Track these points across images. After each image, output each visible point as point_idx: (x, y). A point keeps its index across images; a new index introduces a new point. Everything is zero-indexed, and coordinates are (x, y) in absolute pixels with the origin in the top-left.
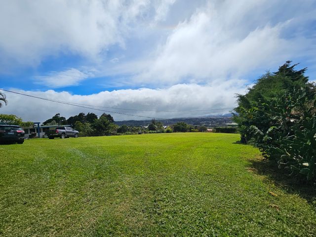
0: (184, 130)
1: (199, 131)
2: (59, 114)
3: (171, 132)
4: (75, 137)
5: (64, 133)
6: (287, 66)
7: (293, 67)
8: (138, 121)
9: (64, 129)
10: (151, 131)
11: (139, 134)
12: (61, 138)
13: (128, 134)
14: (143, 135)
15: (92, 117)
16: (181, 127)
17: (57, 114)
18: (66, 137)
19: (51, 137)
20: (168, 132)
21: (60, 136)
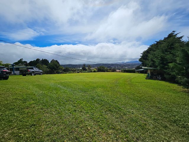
0: (103, 71)
1: (112, 72)
2: (22, 59)
3: (96, 72)
4: (40, 75)
5: (33, 72)
6: (173, 34)
7: (176, 34)
8: (74, 65)
9: (33, 69)
10: (84, 71)
11: (78, 73)
12: (32, 75)
13: (71, 73)
14: (80, 73)
15: (45, 62)
16: (102, 69)
17: (21, 59)
18: (35, 75)
19: (24, 75)
20: (95, 72)
21: (31, 74)
